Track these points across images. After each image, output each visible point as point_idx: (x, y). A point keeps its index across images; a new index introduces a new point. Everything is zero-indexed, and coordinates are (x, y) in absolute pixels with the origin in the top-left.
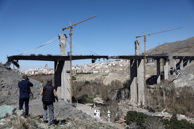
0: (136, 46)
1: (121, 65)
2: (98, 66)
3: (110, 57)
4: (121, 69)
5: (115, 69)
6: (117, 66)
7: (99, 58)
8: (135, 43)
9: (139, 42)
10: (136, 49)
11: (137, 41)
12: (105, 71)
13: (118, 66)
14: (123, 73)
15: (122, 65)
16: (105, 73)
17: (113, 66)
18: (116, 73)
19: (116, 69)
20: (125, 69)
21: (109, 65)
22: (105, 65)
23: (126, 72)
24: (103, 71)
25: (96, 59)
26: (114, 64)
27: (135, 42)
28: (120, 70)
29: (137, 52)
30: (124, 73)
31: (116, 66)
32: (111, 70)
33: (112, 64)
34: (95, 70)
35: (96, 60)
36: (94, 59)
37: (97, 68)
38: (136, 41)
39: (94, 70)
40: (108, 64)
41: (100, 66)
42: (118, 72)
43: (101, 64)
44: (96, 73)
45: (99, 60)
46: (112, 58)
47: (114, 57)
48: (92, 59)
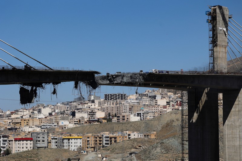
0: (214, 30)
1: (134, 118)
2: (31, 123)
3: (104, 78)
4: (135, 135)
5: (106, 134)
6: (115, 120)
7: (56, 83)
8: (210, 18)
9: (227, 13)
10: (214, 42)
11: (220, 8)
12: (66, 141)
13: (121, 121)
14: (145, 151)
15: (137, 119)
16: (66, 151)
17: (98, 121)
18: (113, 151)
19: (111, 135)
20: (153, 137)
21: (78, 115)
22: (63, 119)
23: (158, 150)
24: (53, 145)
25: (40, 85)
26: (100, 115)
27: (210, 14)
28: (132, 137)
29: (221, 55)
30: (154, 152)
31: (109, 120)
32: (92, 140)
33: (92, 113)
34: (20, 140)
35: (39, 90)
36: (32, 85)
37: (27, 129)
38: (215, 10)
39: (16, 140)
40: (73, 114)
41: (37, 123)
42: (123, 149)
43: (40, 111)
44: (21, 150)
45: (55, 89)
46: (114, 80)
47: (122, 78)
48: (21, 86)
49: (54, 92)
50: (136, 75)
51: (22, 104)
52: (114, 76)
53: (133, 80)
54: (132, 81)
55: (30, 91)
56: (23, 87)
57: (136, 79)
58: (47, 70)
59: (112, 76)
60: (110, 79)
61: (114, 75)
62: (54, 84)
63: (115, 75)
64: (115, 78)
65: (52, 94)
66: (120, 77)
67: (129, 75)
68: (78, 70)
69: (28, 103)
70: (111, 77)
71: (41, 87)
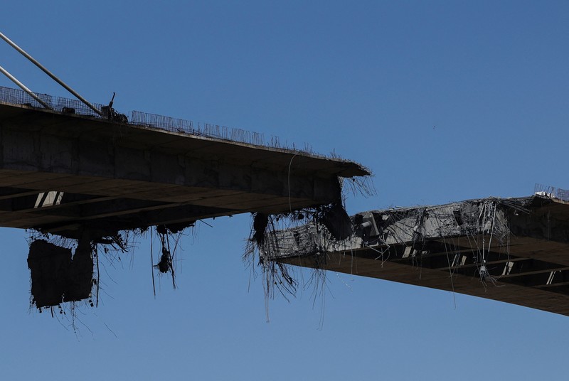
7: (172, 225)
45: (166, 253)
46: (381, 233)
47: (421, 223)
48: (37, 235)
49: (165, 264)
50: (481, 207)
51: (39, 306)
52: (385, 218)
53: (466, 225)
54: (462, 231)
55: (73, 252)
56: (42, 238)
57: (481, 223)
58: (183, 132)
59: (378, 216)
60: (369, 228)
61: (383, 214)
62: (164, 232)
63: (388, 213)
64: (390, 222)
65: (157, 271)
66: (410, 221)
67: (450, 210)
68: (291, 148)
69: (66, 300)
70: (370, 219)
71: (110, 242)
